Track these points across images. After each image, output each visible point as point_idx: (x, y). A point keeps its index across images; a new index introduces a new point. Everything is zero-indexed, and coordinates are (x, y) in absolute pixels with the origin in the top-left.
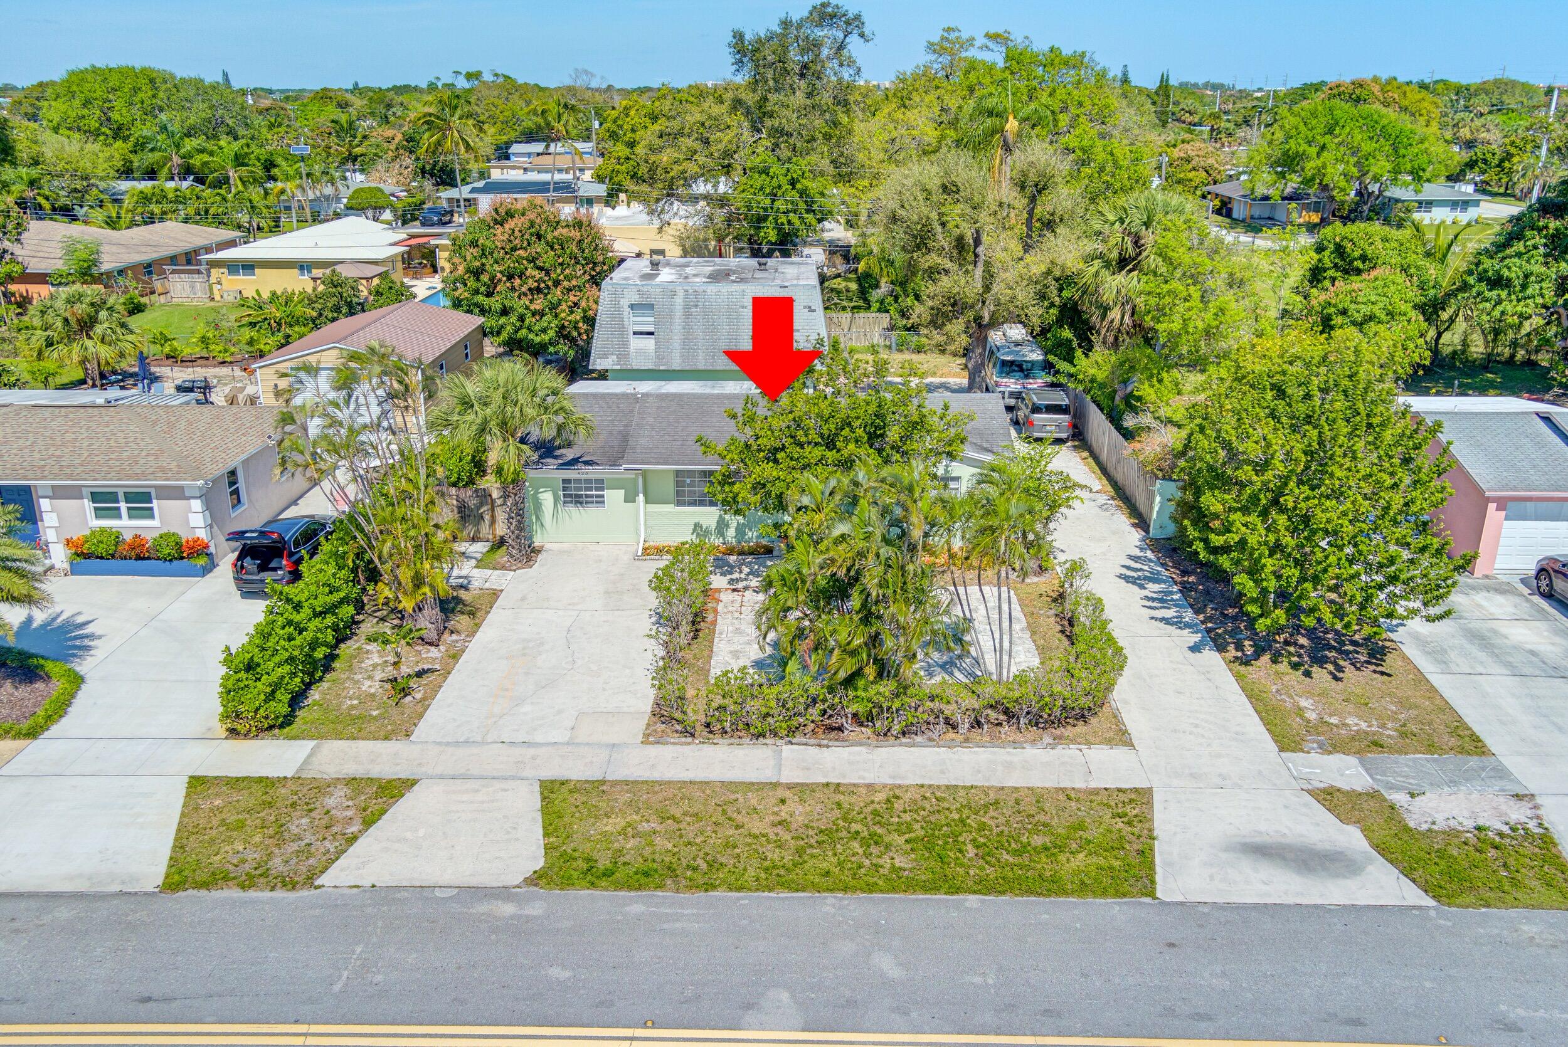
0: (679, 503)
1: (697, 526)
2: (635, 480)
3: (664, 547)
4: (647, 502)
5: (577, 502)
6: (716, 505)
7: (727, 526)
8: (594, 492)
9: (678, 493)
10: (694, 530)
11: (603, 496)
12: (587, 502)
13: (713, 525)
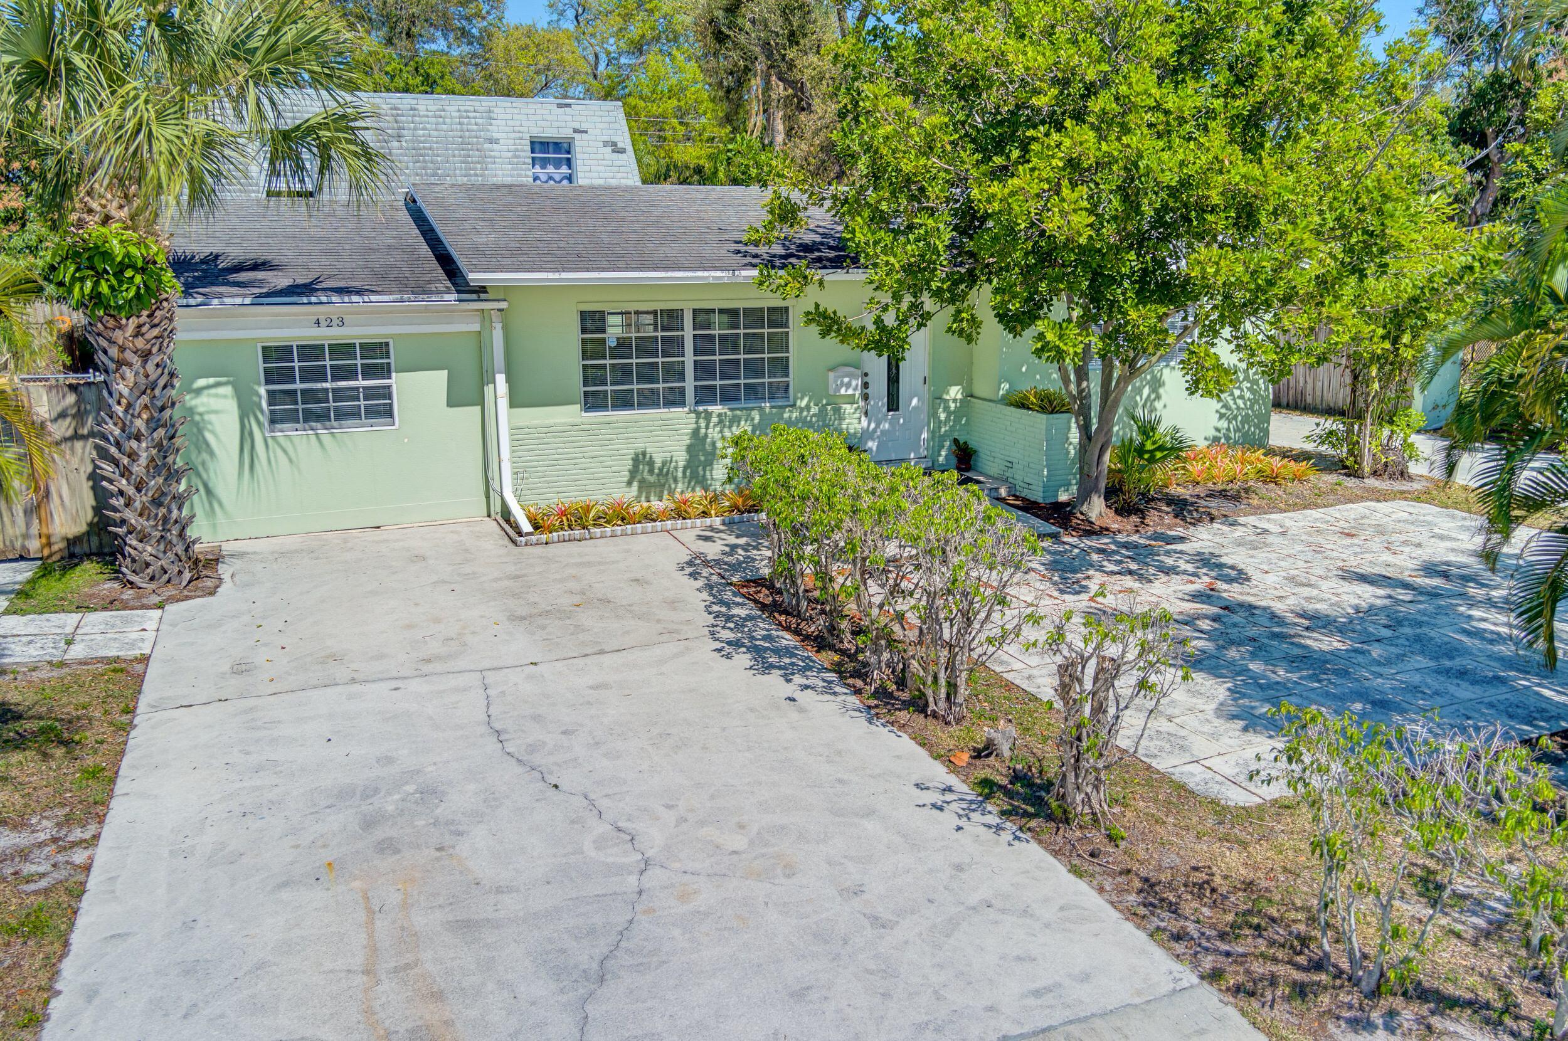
0: (593, 402)
1: (641, 460)
2: (480, 340)
3: (588, 509)
4: (515, 402)
5: (310, 417)
6: (682, 403)
7: (711, 458)
8: (361, 382)
9: (591, 376)
10: (634, 473)
11: (386, 392)
12: (341, 415)
13: (681, 458)
